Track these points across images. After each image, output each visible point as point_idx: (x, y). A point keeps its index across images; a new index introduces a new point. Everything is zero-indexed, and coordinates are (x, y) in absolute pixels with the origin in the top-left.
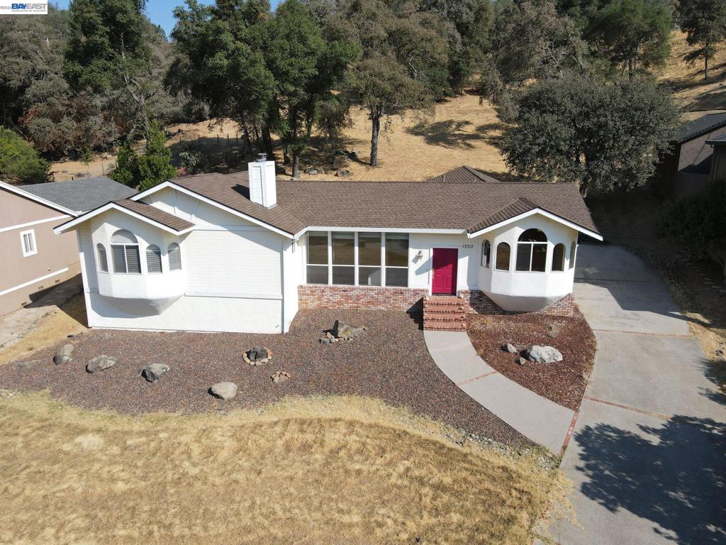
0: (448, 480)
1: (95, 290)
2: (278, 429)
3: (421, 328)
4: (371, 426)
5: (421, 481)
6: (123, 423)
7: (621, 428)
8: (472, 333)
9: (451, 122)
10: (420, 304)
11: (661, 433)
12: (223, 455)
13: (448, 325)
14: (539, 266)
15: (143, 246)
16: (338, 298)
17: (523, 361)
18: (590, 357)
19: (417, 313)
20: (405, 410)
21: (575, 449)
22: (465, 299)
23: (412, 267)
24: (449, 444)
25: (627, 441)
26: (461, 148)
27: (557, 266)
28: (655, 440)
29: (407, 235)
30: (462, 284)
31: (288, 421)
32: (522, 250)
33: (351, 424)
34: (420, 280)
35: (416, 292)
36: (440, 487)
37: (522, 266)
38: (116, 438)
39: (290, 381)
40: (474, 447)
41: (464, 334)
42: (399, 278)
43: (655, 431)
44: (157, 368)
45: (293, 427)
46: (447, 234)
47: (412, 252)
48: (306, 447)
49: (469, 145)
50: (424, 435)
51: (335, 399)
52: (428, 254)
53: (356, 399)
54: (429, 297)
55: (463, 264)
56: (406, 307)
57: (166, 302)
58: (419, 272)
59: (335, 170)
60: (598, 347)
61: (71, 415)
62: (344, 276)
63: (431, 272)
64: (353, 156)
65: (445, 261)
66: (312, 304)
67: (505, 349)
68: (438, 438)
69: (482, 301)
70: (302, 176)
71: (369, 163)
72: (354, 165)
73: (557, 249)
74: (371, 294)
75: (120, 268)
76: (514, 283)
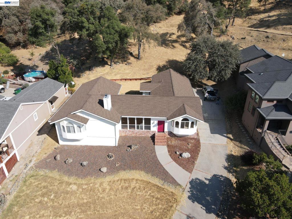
0: (159, 196)
2: (119, 182)
3: (154, 144)
4: (141, 180)
5: (153, 197)
6: (80, 181)
7: (200, 179)
8: (168, 146)
9: (167, 33)
10: (154, 134)
11: (210, 180)
12: (107, 190)
13: (161, 144)
14: (187, 126)
15: (75, 126)
16: (131, 133)
17: (180, 157)
18: (198, 154)
19: (153, 137)
20: (150, 175)
21: (189, 186)
22: (167, 134)
23: (152, 125)
24: (160, 185)
25: (201, 183)
26: (171, 48)
27: (192, 126)
28: (207, 182)
29: (150, 119)
30: (166, 130)
31: (121, 179)
32: (182, 123)
33: (137, 180)
34: (154, 128)
35: (153, 132)
36: (157, 198)
37: (182, 127)
38: (79, 186)
39: (120, 166)
41: (166, 146)
42: (148, 128)
43: (208, 179)
44: (85, 163)
45: (123, 182)
47: (152, 122)
48: (127, 188)
49: (173, 46)
50: (154, 183)
51: (132, 171)
52: (156, 122)
53: (138, 171)
54: (157, 133)
55: (166, 125)
56: (150, 135)
58: (154, 126)
59: (125, 61)
60: (201, 150)
61: (66, 178)
62: (132, 127)
63: (157, 127)
64: (131, 54)
65: (161, 124)
66: (123, 134)
67: (176, 153)
68: (158, 184)
69: (171, 134)
70: (114, 65)
71: (138, 58)
72: (132, 58)
73: (193, 123)
74: (140, 132)
75: (69, 131)
76: (180, 131)
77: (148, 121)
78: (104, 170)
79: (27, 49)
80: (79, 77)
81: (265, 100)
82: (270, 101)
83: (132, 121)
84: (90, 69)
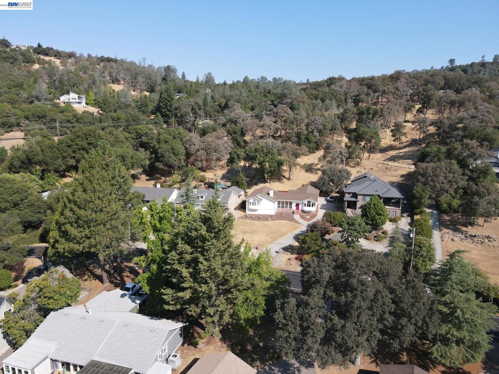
1: (248, 208)
2: (276, 222)
3: (294, 215)
9: (314, 164)
12: (271, 224)
13: (297, 214)
14: (310, 206)
15: (256, 202)
16: (282, 210)
19: (293, 213)
21: (307, 225)
22: (300, 211)
23: (293, 206)
24: (294, 224)
26: (314, 174)
27: (312, 206)
29: (292, 201)
30: (300, 209)
32: (308, 204)
34: (294, 207)
35: (293, 210)
37: (308, 206)
40: (296, 224)
41: (299, 215)
42: (291, 207)
45: (278, 222)
46: (298, 202)
47: (293, 204)
48: (279, 224)
49: (316, 173)
50: (291, 223)
52: (295, 204)
54: (295, 210)
55: (300, 206)
56: (292, 212)
57: (258, 210)
59: (280, 181)
61: (253, 221)
62: (283, 207)
64: (284, 177)
65: (297, 205)
66: (278, 211)
67: (304, 217)
69: (303, 211)
70: (272, 183)
71: (289, 179)
72: (285, 180)
73: (313, 204)
74: (287, 210)
75: (253, 205)
76: (307, 209)
77: (291, 204)
78: (269, 219)
79: (206, 172)
80: (250, 188)
81: (347, 193)
82: (349, 193)
83: (283, 203)
84: (256, 184)
